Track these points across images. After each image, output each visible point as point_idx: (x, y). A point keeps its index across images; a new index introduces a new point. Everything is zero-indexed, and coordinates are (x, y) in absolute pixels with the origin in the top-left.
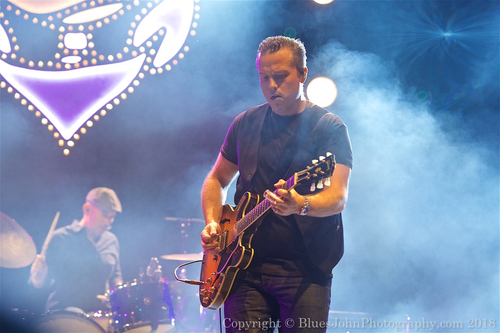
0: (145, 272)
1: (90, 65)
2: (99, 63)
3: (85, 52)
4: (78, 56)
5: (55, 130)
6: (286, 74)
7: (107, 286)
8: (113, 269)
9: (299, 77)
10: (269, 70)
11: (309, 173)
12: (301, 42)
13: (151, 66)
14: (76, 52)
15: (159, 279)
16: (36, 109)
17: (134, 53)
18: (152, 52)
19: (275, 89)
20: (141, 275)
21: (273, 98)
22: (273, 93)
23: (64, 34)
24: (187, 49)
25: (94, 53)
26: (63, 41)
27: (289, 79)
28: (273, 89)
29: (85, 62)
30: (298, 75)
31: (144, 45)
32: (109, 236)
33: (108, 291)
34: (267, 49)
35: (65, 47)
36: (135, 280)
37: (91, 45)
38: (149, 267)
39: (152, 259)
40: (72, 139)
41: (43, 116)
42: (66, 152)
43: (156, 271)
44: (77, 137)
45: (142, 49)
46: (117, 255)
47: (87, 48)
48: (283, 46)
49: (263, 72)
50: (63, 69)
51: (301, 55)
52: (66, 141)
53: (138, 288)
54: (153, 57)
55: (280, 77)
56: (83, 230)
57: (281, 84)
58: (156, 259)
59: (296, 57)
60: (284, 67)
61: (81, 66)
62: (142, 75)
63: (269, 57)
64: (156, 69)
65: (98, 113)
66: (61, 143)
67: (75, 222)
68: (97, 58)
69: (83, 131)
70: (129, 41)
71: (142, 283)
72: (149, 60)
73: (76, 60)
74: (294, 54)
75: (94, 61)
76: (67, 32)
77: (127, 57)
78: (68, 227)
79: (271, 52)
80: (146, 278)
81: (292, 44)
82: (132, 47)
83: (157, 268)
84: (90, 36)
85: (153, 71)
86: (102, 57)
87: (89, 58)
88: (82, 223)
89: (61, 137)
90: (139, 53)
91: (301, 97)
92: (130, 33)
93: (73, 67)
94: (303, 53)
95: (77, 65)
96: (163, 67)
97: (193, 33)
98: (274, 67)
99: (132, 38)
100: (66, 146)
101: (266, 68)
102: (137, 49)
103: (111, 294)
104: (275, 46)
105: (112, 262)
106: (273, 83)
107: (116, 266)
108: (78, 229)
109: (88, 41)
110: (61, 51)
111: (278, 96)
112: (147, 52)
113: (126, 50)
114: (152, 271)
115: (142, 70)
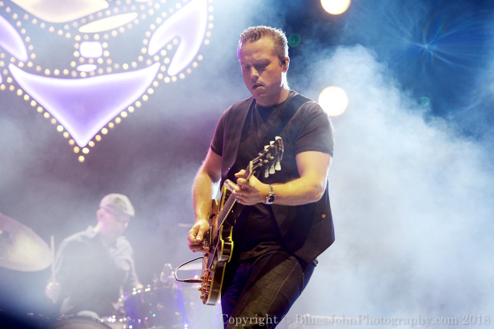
0: (159, 277)
1: (105, 73)
2: (114, 71)
3: (100, 61)
4: (93, 64)
5: (71, 137)
6: (268, 63)
7: (121, 291)
8: (127, 274)
9: (281, 66)
10: (251, 59)
11: (261, 160)
12: (282, 32)
13: (165, 74)
14: (91, 61)
15: (172, 285)
16: (52, 116)
17: (149, 62)
18: (167, 61)
19: (257, 78)
20: (155, 281)
21: (255, 87)
22: (255, 82)
23: (80, 43)
24: (200, 58)
25: (109, 61)
26: (78, 50)
27: (270, 67)
28: (254, 78)
29: (101, 71)
30: (279, 64)
31: (158, 53)
32: (122, 242)
33: (122, 297)
34: (248, 38)
35: (81, 56)
36: (149, 286)
37: (107, 54)
38: (162, 273)
39: (166, 265)
40: (87, 146)
41: (58, 123)
42: (82, 159)
43: (170, 277)
44: (92, 144)
45: (157, 58)
46: (132, 261)
47: (103, 57)
48: (264, 35)
49: (244, 61)
50: (79, 77)
51: (282, 44)
52: (81, 149)
53: (151, 294)
54: (167, 66)
55: (261, 66)
56: (98, 236)
57: (262, 73)
58: (169, 265)
59: (277, 45)
60: (265, 56)
61: (97, 74)
62: (156, 84)
63: (250, 46)
64: (170, 77)
65: (113, 121)
66: (76, 150)
67: (90, 229)
68: (112, 66)
69: (98, 138)
70: (144, 50)
71: (156, 288)
72: (163, 69)
73: (91, 68)
74: (276, 43)
75: (109, 69)
76: (83, 40)
77: (142, 66)
78: (83, 233)
79: (252, 41)
80: (160, 284)
81: (273, 34)
82: (147, 56)
83: (170, 274)
84: (105, 45)
85: (167, 80)
86: (117, 66)
87: (104, 66)
88: (97, 229)
89: (76, 145)
90: (154, 62)
91: (284, 86)
92: (145, 42)
93: (88, 75)
94: (284, 42)
95: (93, 74)
96: (177, 75)
97: (207, 42)
98: (255, 56)
99: (147, 47)
100: (81, 153)
101: (247, 58)
102: (152, 58)
103: (125, 299)
104: (256, 35)
105: (126, 268)
106: (254, 72)
107: (130, 271)
108: (92, 236)
109: (104, 50)
110: (77, 60)
111: (260, 85)
112: (161, 61)
113: (141, 58)
114: (165, 277)
115: (156, 79)
